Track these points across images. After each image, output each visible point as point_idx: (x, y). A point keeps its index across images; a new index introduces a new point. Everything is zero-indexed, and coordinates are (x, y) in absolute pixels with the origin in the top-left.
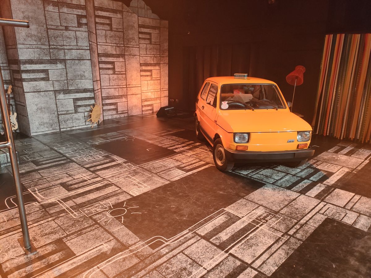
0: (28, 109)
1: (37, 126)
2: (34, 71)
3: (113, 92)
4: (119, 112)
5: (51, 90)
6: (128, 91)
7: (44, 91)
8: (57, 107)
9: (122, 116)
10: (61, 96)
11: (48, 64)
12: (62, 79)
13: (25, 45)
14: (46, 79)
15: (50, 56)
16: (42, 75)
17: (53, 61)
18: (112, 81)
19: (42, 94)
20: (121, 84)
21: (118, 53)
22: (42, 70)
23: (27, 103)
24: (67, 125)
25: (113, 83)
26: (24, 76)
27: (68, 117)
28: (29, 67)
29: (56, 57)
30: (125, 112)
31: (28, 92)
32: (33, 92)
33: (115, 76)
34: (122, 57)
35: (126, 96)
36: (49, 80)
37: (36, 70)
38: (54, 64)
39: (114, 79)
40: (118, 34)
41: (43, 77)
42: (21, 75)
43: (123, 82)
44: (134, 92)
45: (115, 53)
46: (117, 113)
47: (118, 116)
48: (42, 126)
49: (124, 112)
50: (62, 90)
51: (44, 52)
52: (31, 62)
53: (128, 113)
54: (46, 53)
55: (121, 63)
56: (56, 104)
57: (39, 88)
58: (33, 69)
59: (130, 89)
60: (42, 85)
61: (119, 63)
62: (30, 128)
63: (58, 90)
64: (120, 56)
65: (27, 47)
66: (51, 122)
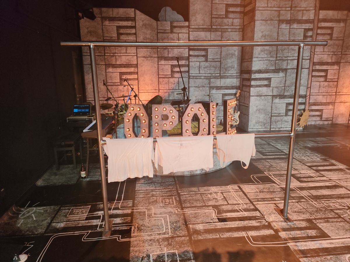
0: (250, 109)
1: (254, 124)
2: (260, 79)
3: (321, 99)
4: (323, 119)
5: (270, 95)
6: (336, 99)
7: (265, 96)
8: (272, 109)
9: (326, 123)
10: (277, 100)
11: (272, 73)
12: (280, 86)
13: (258, 59)
14: (268, 86)
15: (275, 66)
16: (266, 83)
17: (276, 71)
18: (322, 88)
19: (263, 97)
20: (331, 92)
21: (333, 61)
22: (267, 78)
23: (251, 104)
24: (277, 126)
25: (323, 90)
26: (253, 83)
27: (279, 119)
28: (257, 76)
29: (280, 67)
30: (330, 119)
31: (253, 96)
32: (256, 96)
33: (326, 84)
34: (337, 65)
35: (333, 104)
36: (270, 87)
37: (262, 78)
38: (277, 73)
39: (324, 86)
40: (337, 42)
41: (266, 84)
42: (251, 82)
43: (333, 89)
44: (343, 100)
45: (330, 61)
46: (321, 120)
47: (321, 123)
48: (257, 124)
49: (328, 119)
50: (278, 95)
51: (271, 64)
52: (260, 72)
53: (332, 120)
54: (272, 64)
55: (335, 71)
56: (272, 107)
57: (261, 93)
58: (260, 77)
59: (340, 97)
60: (264, 90)
61: (332, 71)
62: (248, 124)
63: (275, 95)
64: (335, 64)
65: (260, 60)
66: (265, 121)
